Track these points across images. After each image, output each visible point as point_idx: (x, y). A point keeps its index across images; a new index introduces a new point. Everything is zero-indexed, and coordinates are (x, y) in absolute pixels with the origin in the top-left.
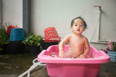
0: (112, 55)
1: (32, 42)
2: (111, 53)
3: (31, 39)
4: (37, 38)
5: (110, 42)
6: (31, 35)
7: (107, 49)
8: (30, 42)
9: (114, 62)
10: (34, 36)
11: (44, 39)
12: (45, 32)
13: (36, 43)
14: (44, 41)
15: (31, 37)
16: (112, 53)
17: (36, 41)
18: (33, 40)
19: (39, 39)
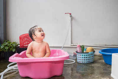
0: (82, 57)
1: (8, 48)
2: (81, 55)
3: (7, 45)
4: (12, 44)
5: (78, 45)
6: (7, 42)
7: (77, 52)
9: (82, 63)
10: (9, 43)
11: (19, 46)
12: (20, 38)
13: (11, 49)
14: (19, 47)
15: (7, 43)
17: (11, 47)
18: (8, 47)
19: (14, 45)
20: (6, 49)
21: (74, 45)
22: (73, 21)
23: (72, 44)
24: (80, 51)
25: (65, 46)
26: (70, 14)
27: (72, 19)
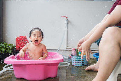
0: (76, 59)
1: (4, 50)
3: (3, 47)
4: (8, 46)
5: (73, 48)
6: (3, 44)
7: (71, 55)
8: (2, 50)
9: (76, 65)
10: (6, 45)
11: (15, 48)
12: (17, 40)
13: (7, 51)
15: (3, 45)
16: (74, 58)
17: (7, 49)
18: (5, 48)
19: (11, 47)
20: (2, 51)
21: (70, 48)
22: (69, 25)
23: (68, 48)
24: (75, 54)
25: (60, 49)
26: (67, 18)
27: (68, 22)
